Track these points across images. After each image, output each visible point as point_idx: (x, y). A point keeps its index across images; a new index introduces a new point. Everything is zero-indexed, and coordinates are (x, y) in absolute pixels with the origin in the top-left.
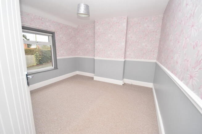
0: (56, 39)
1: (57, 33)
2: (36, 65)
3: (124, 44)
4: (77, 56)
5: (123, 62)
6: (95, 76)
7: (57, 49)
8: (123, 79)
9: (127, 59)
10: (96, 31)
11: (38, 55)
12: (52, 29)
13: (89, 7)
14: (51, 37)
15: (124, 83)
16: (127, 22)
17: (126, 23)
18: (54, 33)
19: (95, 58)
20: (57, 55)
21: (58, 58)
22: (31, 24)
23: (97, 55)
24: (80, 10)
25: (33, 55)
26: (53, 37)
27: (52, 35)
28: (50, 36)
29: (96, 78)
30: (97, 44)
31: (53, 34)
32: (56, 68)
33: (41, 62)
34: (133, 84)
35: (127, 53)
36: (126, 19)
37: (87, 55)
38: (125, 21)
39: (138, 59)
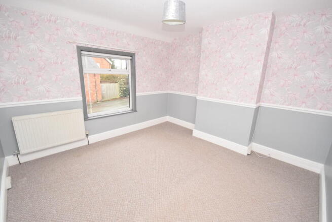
0: (136, 64)
1: (139, 53)
2: (120, 98)
3: (258, 73)
4: (169, 92)
5: (254, 110)
6: (195, 129)
7: (137, 80)
8: (249, 144)
9: (263, 104)
10: (203, 47)
11: (123, 83)
12: (130, 49)
13: (185, 4)
14: (130, 61)
15: (252, 152)
16: (273, 24)
17: (269, 28)
18: (134, 54)
19: (198, 98)
20: (137, 90)
21: (138, 94)
22: (101, 43)
23: (202, 93)
24: (167, 14)
25: (116, 84)
26: (133, 61)
27: (131, 58)
28: (128, 59)
29: (197, 133)
30: (202, 73)
31: (132, 55)
32: (134, 110)
33: (125, 94)
34: (273, 156)
35: (266, 92)
36: (270, 19)
37: (185, 91)
38: (268, 22)
39: (290, 107)
